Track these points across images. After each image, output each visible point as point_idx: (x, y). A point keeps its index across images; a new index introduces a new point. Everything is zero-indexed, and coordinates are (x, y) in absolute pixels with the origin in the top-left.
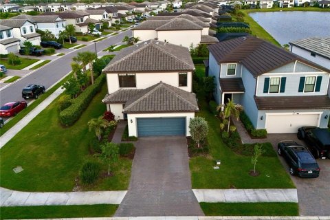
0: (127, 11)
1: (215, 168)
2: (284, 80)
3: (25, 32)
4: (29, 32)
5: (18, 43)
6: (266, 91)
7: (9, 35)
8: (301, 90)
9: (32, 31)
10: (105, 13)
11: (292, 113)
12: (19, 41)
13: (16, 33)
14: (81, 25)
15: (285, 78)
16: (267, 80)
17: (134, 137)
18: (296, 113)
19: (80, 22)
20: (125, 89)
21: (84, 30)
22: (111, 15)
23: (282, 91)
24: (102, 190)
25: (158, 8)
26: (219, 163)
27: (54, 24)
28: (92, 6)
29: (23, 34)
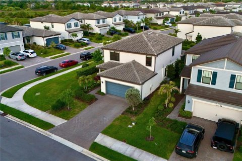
0: (204, 9)
1: (129, 126)
2: (215, 74)
3: (115, 21)
4: (118, 21)
5: (108, 27)
6: (199, 80)
7: (104, 22)
8: (231, 86)
9: (120, 20)
10: (182, 10)
11: (216, 104)
12: (109, 26)
13: (109, 21)
14: (158, 18)
15: (217, 73)
16: (200, 72)
17: (103, 93)
18: (219, 105)
19: (159, 16)
20: (113, 61)
21: (160, 22)
22: (187, 12)
23: (214, 83)
24: (57, 116)
25: (239, 7)
26: (133, 124)
27: (137, 17)
28: (175, 5)
29: (114, 22)
